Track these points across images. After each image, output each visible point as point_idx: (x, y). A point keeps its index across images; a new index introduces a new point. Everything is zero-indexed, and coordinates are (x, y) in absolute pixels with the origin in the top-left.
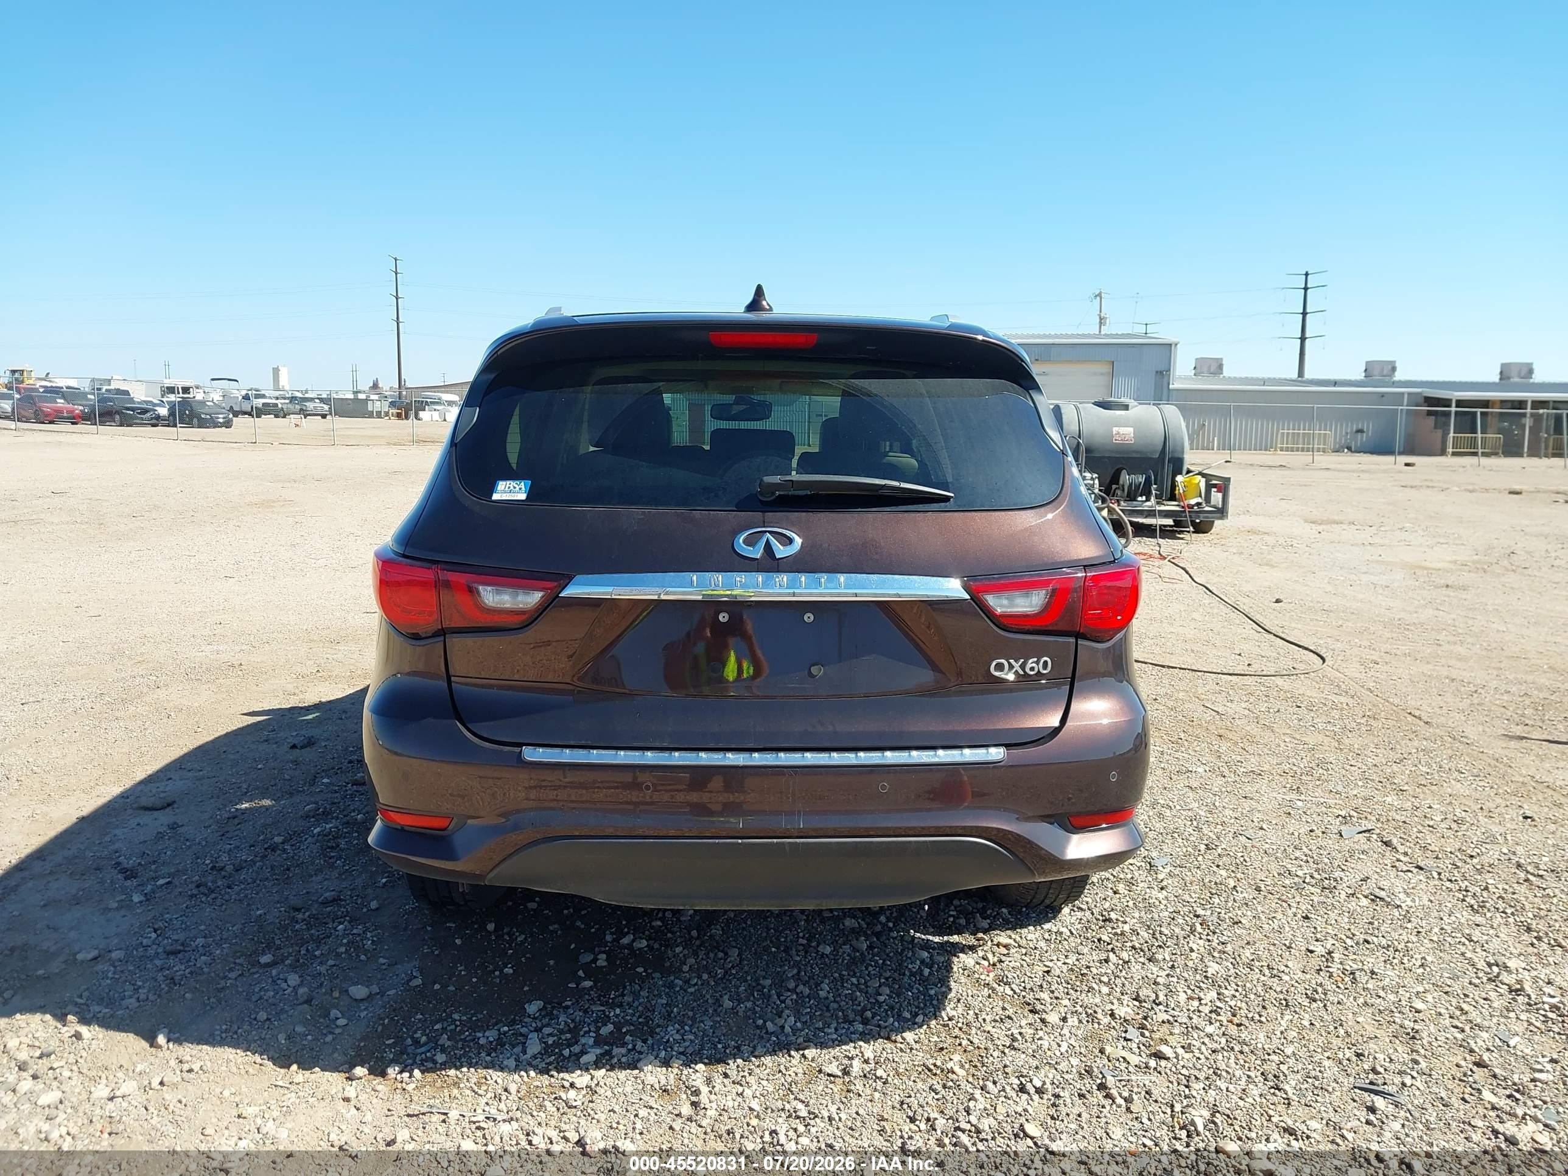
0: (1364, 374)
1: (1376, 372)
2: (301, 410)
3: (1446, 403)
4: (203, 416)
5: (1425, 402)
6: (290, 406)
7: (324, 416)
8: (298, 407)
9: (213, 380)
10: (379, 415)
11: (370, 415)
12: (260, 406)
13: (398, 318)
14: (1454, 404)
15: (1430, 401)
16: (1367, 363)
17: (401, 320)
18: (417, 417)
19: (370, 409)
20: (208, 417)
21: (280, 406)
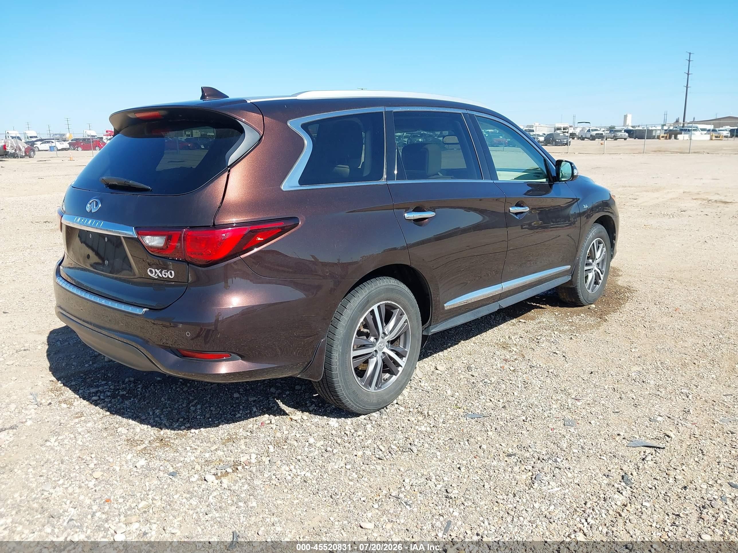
2: (614, 136)
4: (557, 140)
6: (609, 134)
7: (625, 139)
8: (613, 135)
9: (579, 123)
10: (658, 138)
11: (654, 138)
12: (594, 135)
13: (687, 85)
17: (689, 86)
18: (676, 138)
19: (654, 134)
20: (560, 141)
21: (604, 134)
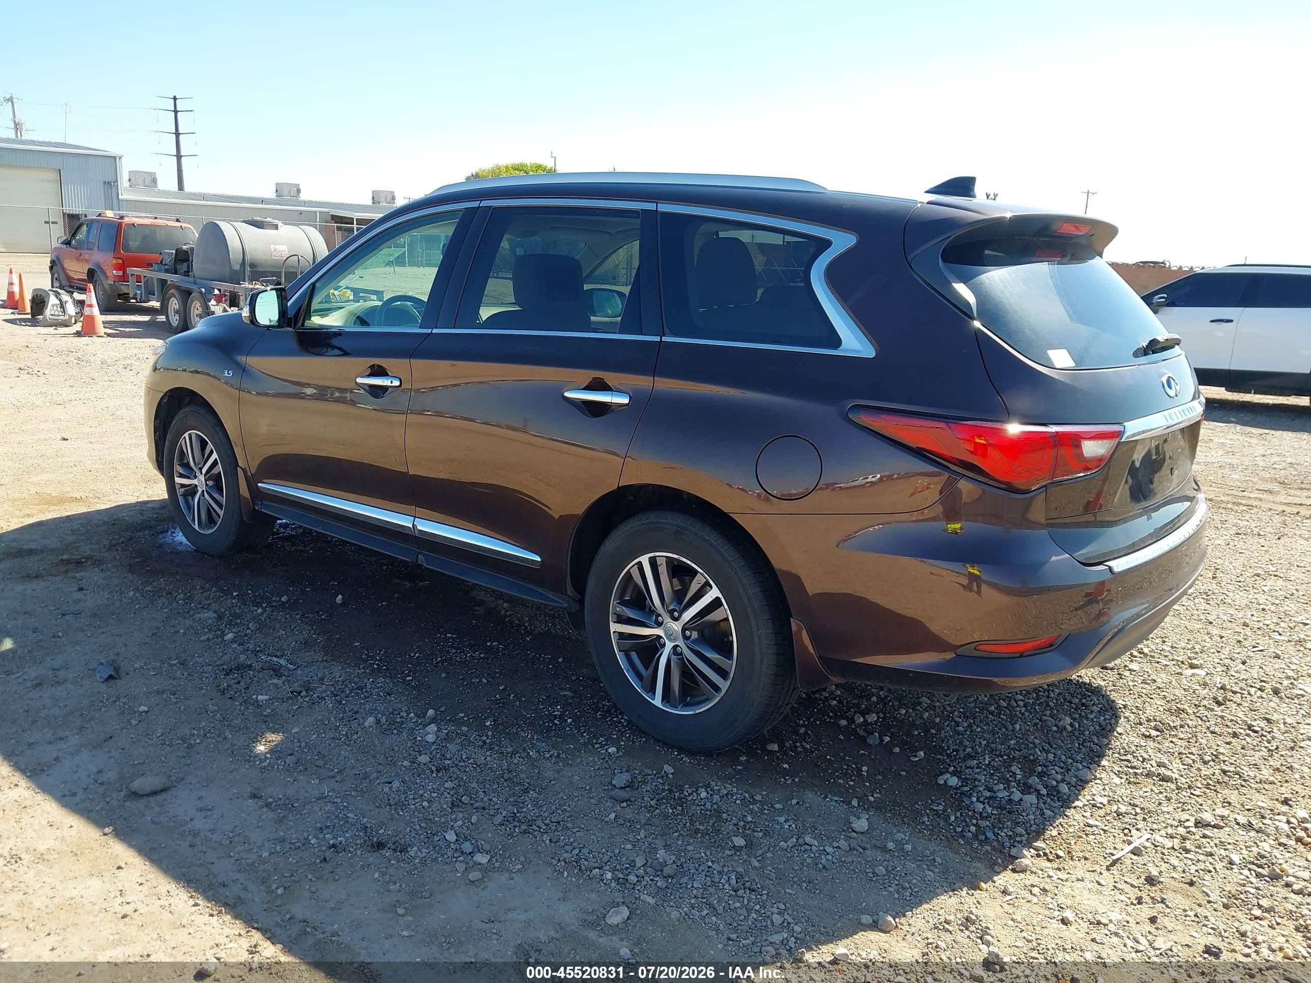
0: (275, 194)
1: (285, 193)
3: (350, 221)
5: (332, 220)
14: (355, 223)
15: (336, 219)
16: (276, 184)
